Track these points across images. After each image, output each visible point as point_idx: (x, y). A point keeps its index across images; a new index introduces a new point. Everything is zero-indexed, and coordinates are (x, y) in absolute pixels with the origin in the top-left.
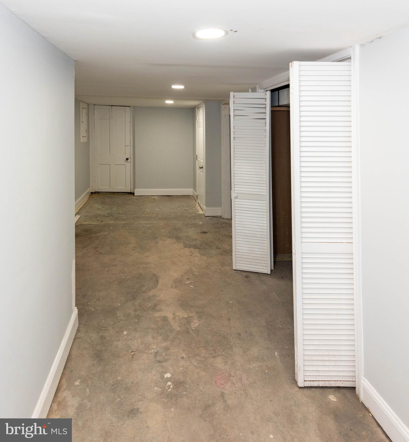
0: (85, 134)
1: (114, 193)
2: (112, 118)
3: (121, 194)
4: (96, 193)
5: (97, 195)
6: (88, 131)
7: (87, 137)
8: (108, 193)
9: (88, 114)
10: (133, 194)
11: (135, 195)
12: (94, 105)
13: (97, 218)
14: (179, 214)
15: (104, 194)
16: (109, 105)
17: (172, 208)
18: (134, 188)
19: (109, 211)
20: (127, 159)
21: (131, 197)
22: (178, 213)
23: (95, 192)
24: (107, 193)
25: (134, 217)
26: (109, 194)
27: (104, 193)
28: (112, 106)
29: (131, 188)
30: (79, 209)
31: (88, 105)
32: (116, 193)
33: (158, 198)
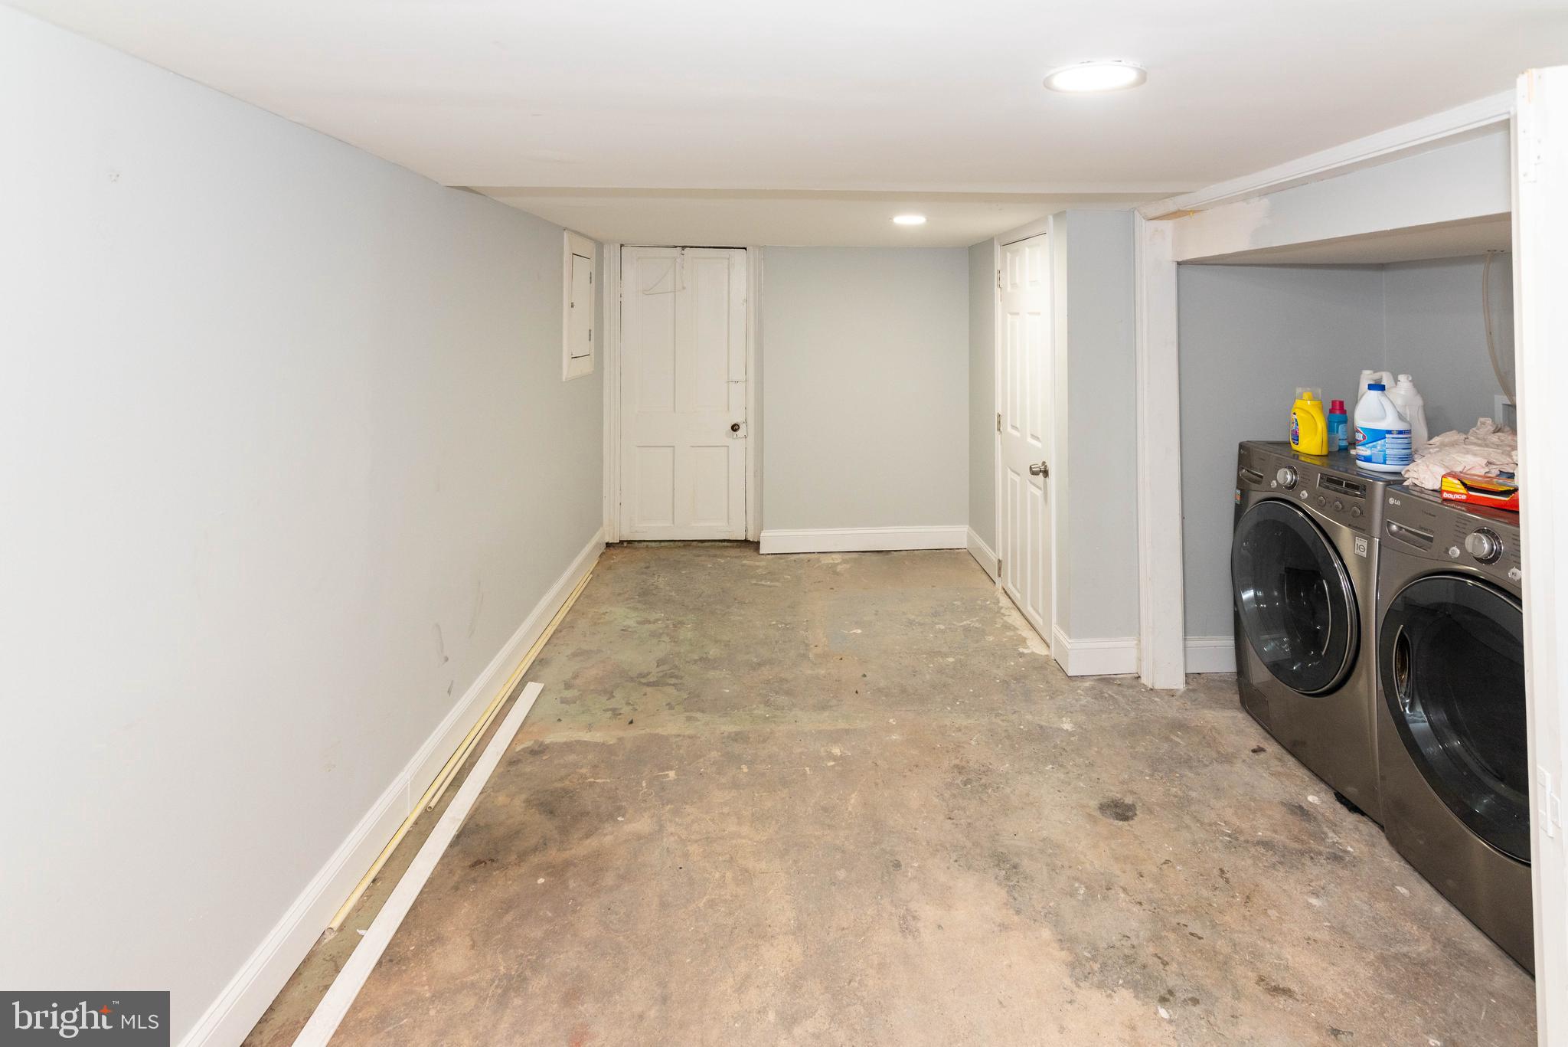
0: (585, 347)
1: (687, 544)
2: (684, 288)
3: (712, 547)
4: (625, 544)
5: (627, 551)
6: (597, 334)
7: (592, 355)
8: (666, 544)
9: (597, 279)
10: (755, 545)
11: (761, 552)
12: (622, 246)
13: (611, 696)
14: (951, 660)
15: (652, 548)
16: (672, 244)
17: (911, 623)
18: (760, 528)
19: (663, 648)
20: (735, 428)
21: (748, 560)
22: (945, 649)
23: (622, 542)
24: (663, 544)
25: (768, 682)
26: (671, 548)
27: (653, 544)
28: (684, 247)
29: (748, 527)
30: (546, 640)
31: (600, 245)
32: (695, 543)
33: (845, 561)
